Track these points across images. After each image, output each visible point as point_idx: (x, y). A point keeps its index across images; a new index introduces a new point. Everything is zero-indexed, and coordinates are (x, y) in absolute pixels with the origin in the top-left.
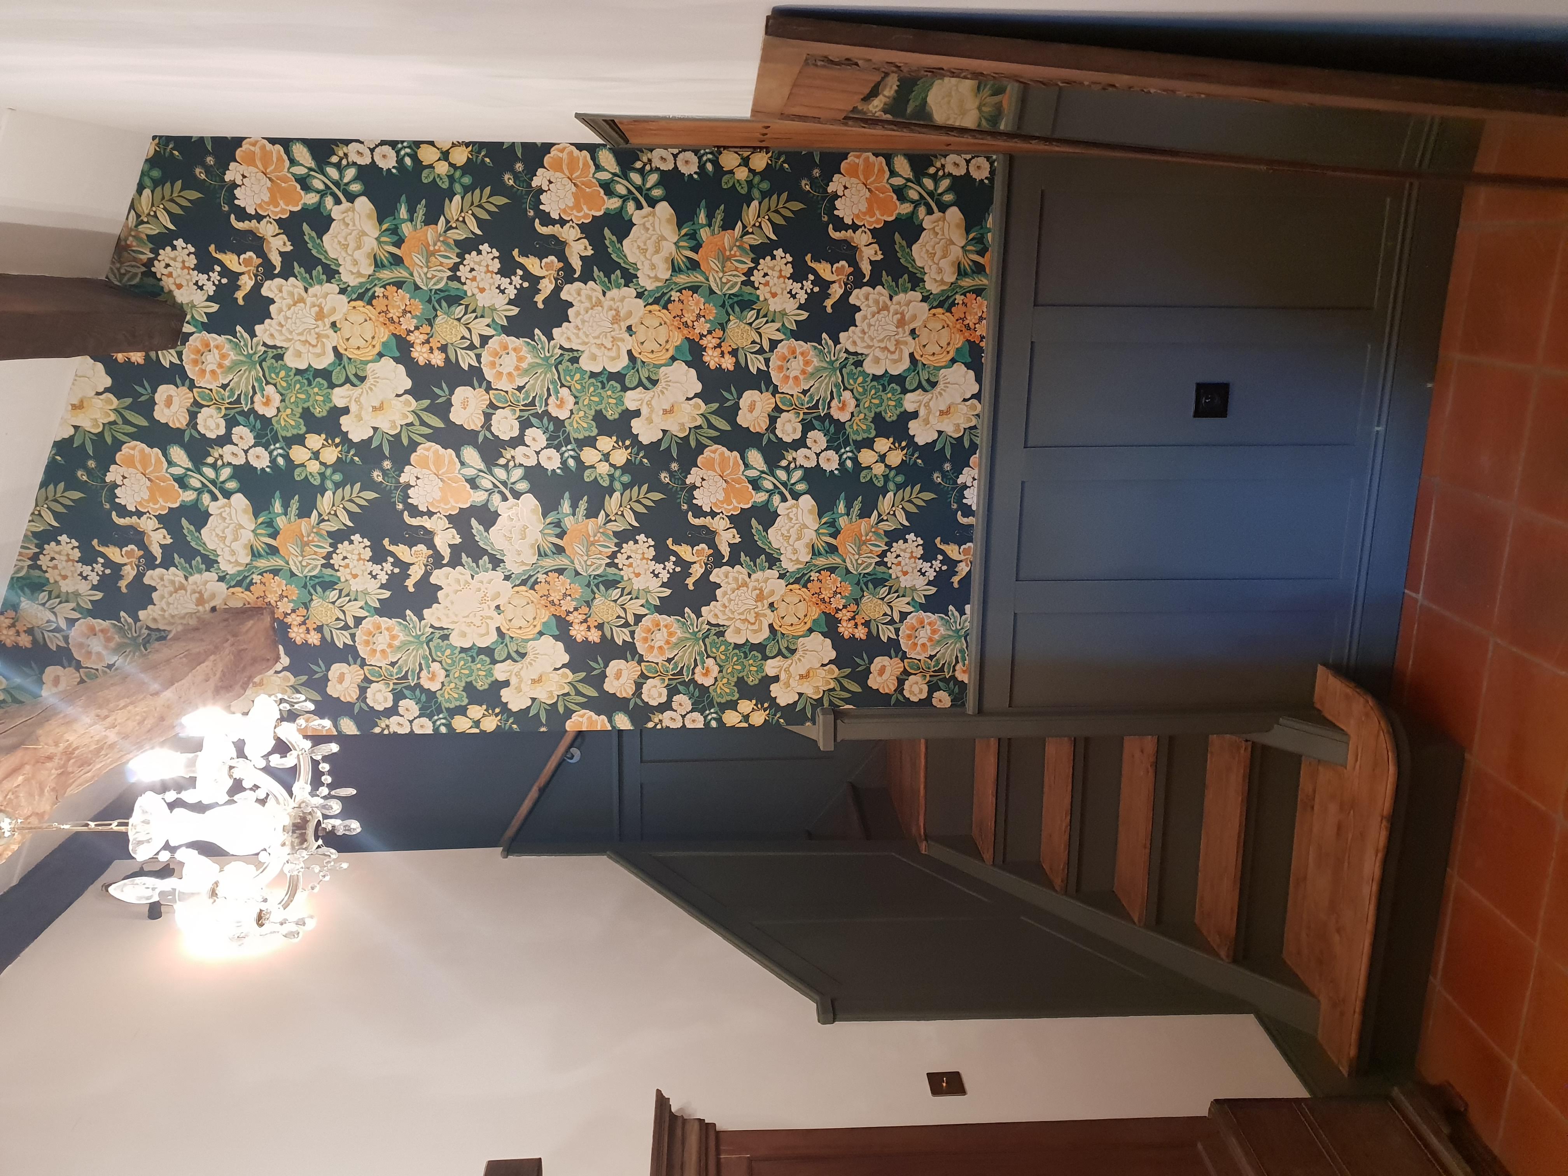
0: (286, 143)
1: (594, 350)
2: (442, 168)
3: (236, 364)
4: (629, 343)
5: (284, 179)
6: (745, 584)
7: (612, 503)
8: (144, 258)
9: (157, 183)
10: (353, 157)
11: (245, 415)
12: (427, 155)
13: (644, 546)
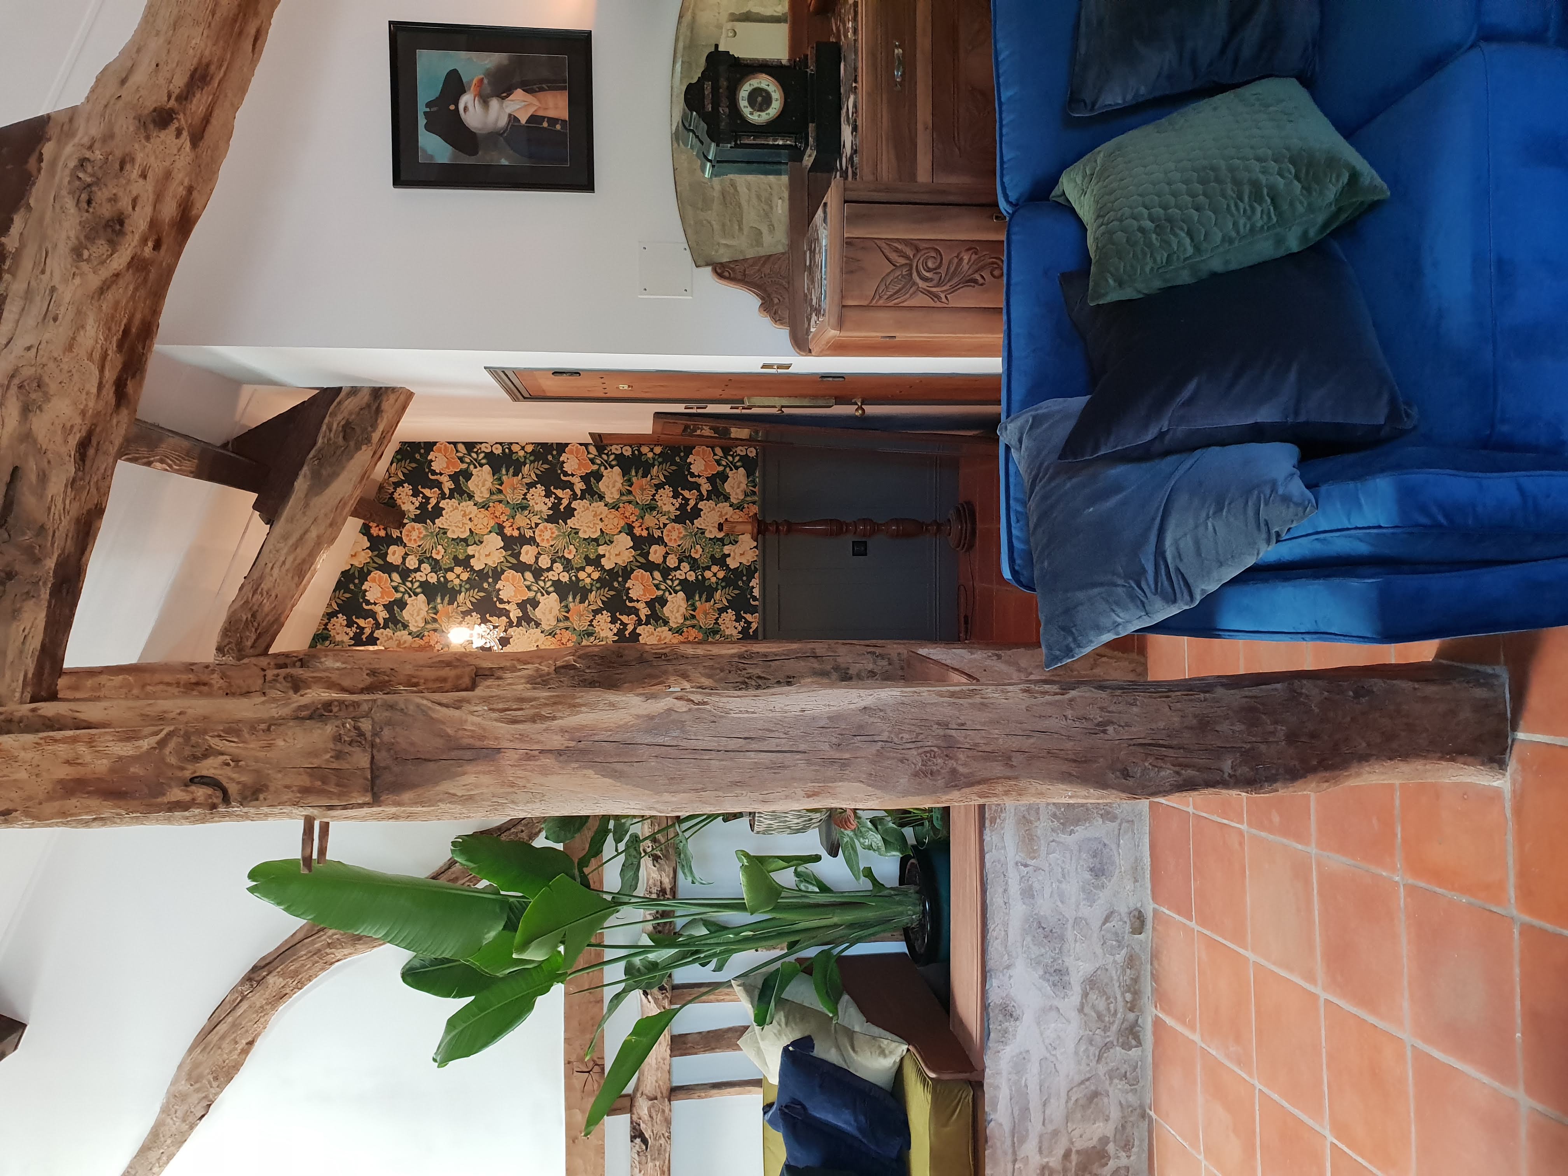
0: (455, 444)
1: (586, 529)
2: (522, 453)
3: (426, 536)
4: (601, 525)
5: (453, 458)
6: (653, 634)
7: (592, 596)
8: (390, 492)
9: (399, 461)
10: (483, 449)
11: (427, 558)
12: (515, 448)
13: (606, 616)
